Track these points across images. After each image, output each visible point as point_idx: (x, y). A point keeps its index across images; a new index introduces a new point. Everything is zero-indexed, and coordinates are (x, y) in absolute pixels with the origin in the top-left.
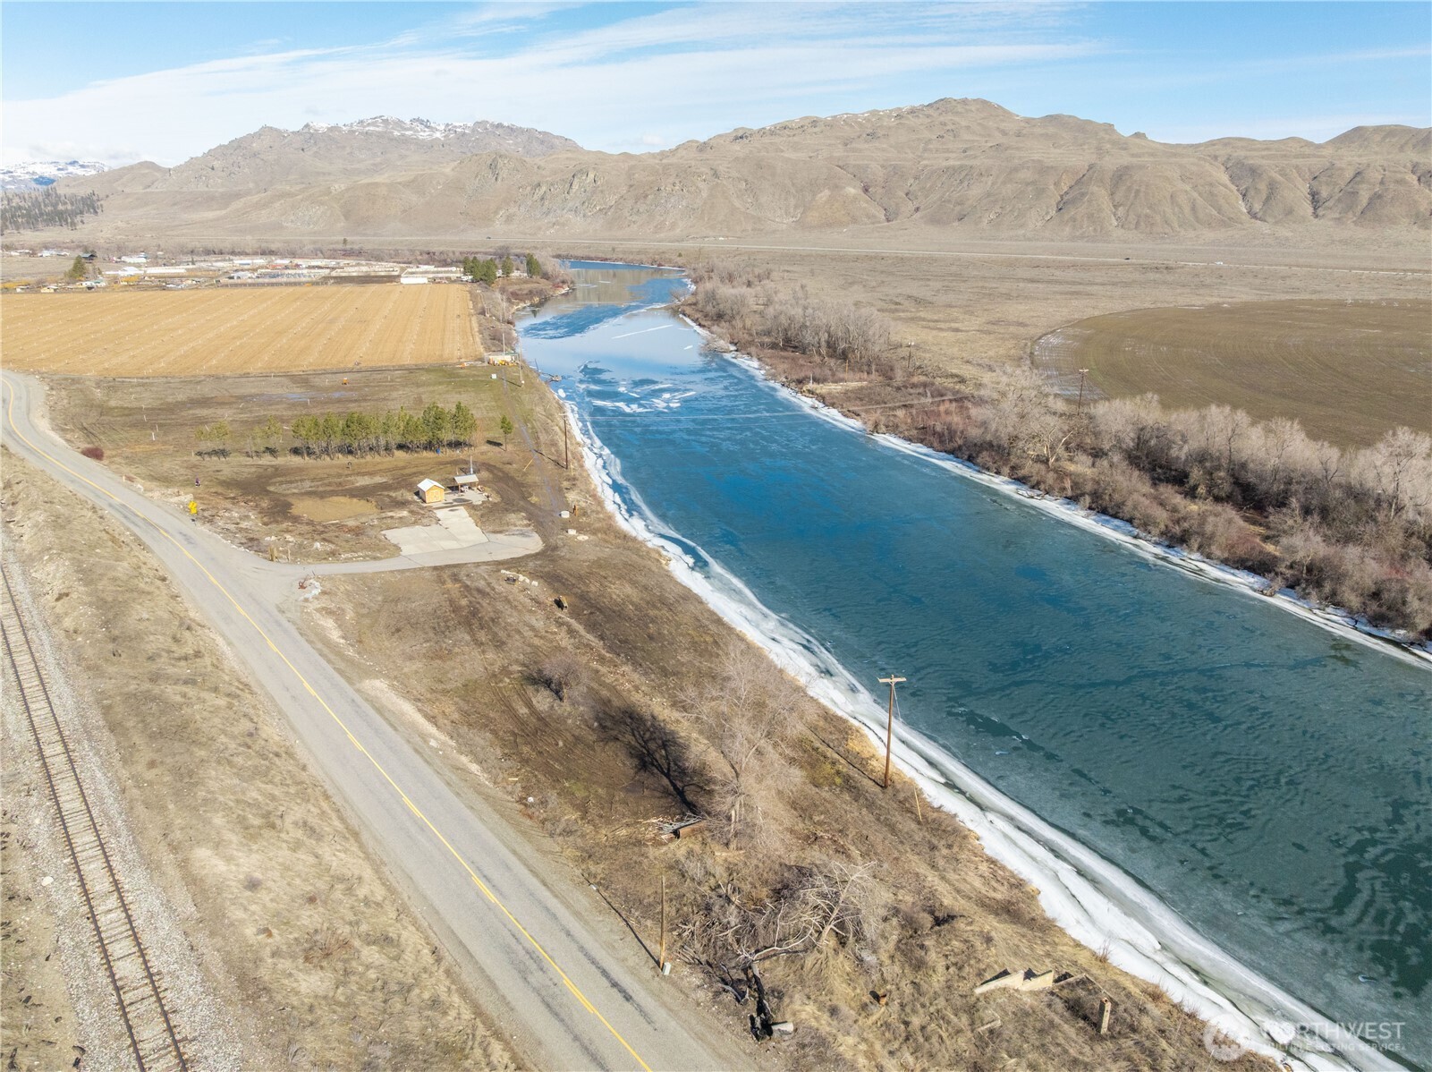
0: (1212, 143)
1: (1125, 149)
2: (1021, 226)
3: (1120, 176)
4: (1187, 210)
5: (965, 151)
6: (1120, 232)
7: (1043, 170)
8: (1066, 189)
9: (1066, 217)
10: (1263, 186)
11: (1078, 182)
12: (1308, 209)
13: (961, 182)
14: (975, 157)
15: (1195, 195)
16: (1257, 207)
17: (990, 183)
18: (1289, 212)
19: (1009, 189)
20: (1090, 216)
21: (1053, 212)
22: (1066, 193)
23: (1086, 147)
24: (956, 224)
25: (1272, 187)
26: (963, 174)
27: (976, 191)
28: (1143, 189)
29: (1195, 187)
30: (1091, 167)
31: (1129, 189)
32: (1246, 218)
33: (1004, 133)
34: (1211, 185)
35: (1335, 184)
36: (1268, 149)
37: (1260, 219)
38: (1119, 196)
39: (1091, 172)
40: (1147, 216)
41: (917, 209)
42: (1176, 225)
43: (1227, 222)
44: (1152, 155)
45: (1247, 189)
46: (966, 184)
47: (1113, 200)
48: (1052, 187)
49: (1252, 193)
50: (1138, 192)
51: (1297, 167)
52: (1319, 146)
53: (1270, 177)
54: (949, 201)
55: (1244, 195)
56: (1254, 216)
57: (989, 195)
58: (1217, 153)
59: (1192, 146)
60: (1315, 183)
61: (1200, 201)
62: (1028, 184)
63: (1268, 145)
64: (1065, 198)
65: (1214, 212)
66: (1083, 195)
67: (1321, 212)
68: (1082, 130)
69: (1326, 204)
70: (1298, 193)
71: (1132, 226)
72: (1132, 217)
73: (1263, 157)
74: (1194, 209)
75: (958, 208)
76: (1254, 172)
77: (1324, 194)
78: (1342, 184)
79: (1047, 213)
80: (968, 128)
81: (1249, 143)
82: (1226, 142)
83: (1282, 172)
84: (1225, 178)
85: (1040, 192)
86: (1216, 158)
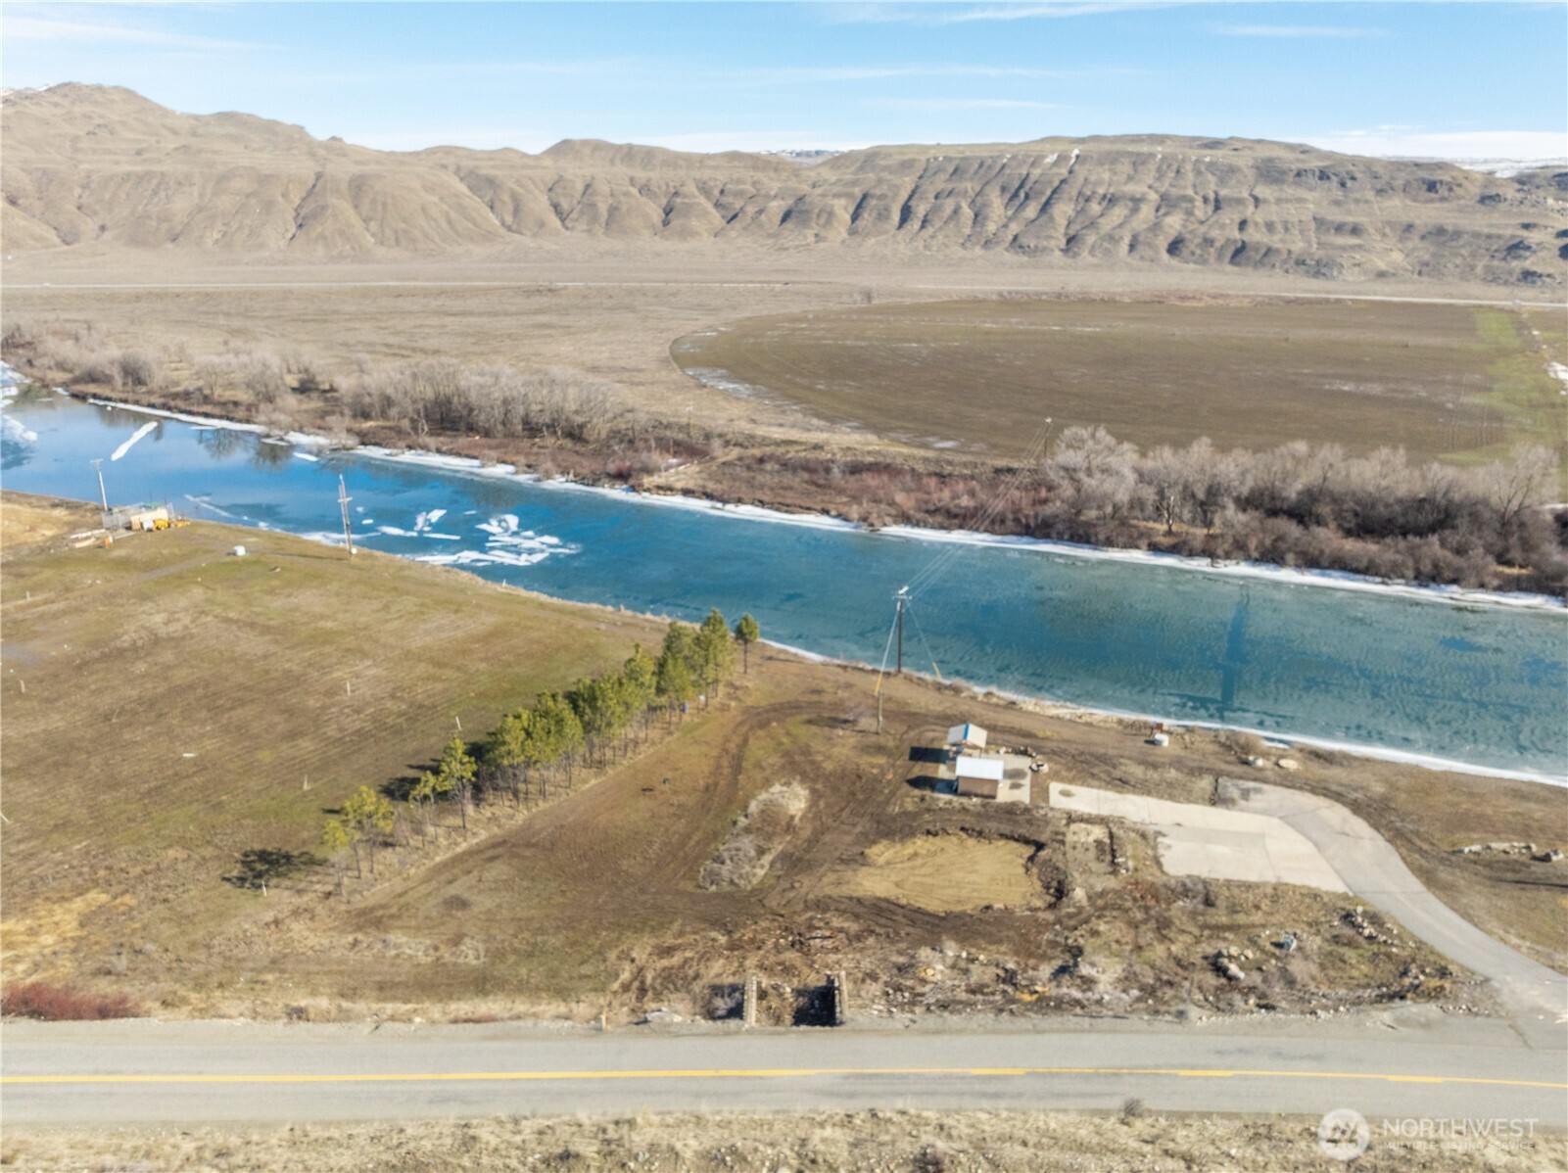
0: (431, 152)
1: (344, 155)
2: (261, 246)
3: (358, 187)
4: (444, 224)
5: (139, 153)
6: (381, 251)
7: (264, 179)
8: (297, 202)
9: (313, 235)
10: (506, 198)
11: (310, 192)
12: (554, 221)
13: (155, 192)
14: (160, 161)
15: (445, 207)
16: (509, 219)
17: (196, 194)
18: (542, 225)
19: (225, 203)
20: (342, 233)
21: (293, 229)
22: (300, 206)
23: (295, 152)
24: (170, 246)
25: (517, 200)
26: (155, 182)
27: (181, 205)
28: (389, 201)
29: (442, 199)
30: (319, 176)
31: (373, 201)
32: (502, 231)
33: (175, 132)
34: (456, 196)
35: (572, 196)
36: (491, 159)
37: (517, 232)
38: (365, 207)
39: (321, 182)
40: (405, 231)
41: (103, 228)
42: (437, 240)
43: (488, 236)
44: (378, 162)
45: (492, 200)
46: (162, 194)
47: (360, 214)
48: (280, 199)
49: (497, 204)
50: (384, 204)
51: (530, 178)
52: (536, 157)
53: (511, 189)
54: (149, 217)
55: (492, 207)
56: (509, 229)
57: (200, 209)
58: (444, 162)
59: (410, 154)
60: (553, 194)
61: (453, 215)
62: (248, 196)
63: (491, 155)
64: (303, 212)
65: (471, 226)
66: (324, 208)
67: (569, 223)
68: (270, 129)
69: (572, 216)
70: (540, 204)
71: (393, 243)
72: (388, 233)
73: (493, 167)
74: (449, 222)
75: (165, 226)
76: (491, 183)
77: (565, 205)
78: (578, 195)
79: (287, 230)
80: (123, 123)
81: (470, 153)
82: (449, 150)
83: (518, 182)
84: (463, 188)
85: (268, 206)
86: (444, 167)
